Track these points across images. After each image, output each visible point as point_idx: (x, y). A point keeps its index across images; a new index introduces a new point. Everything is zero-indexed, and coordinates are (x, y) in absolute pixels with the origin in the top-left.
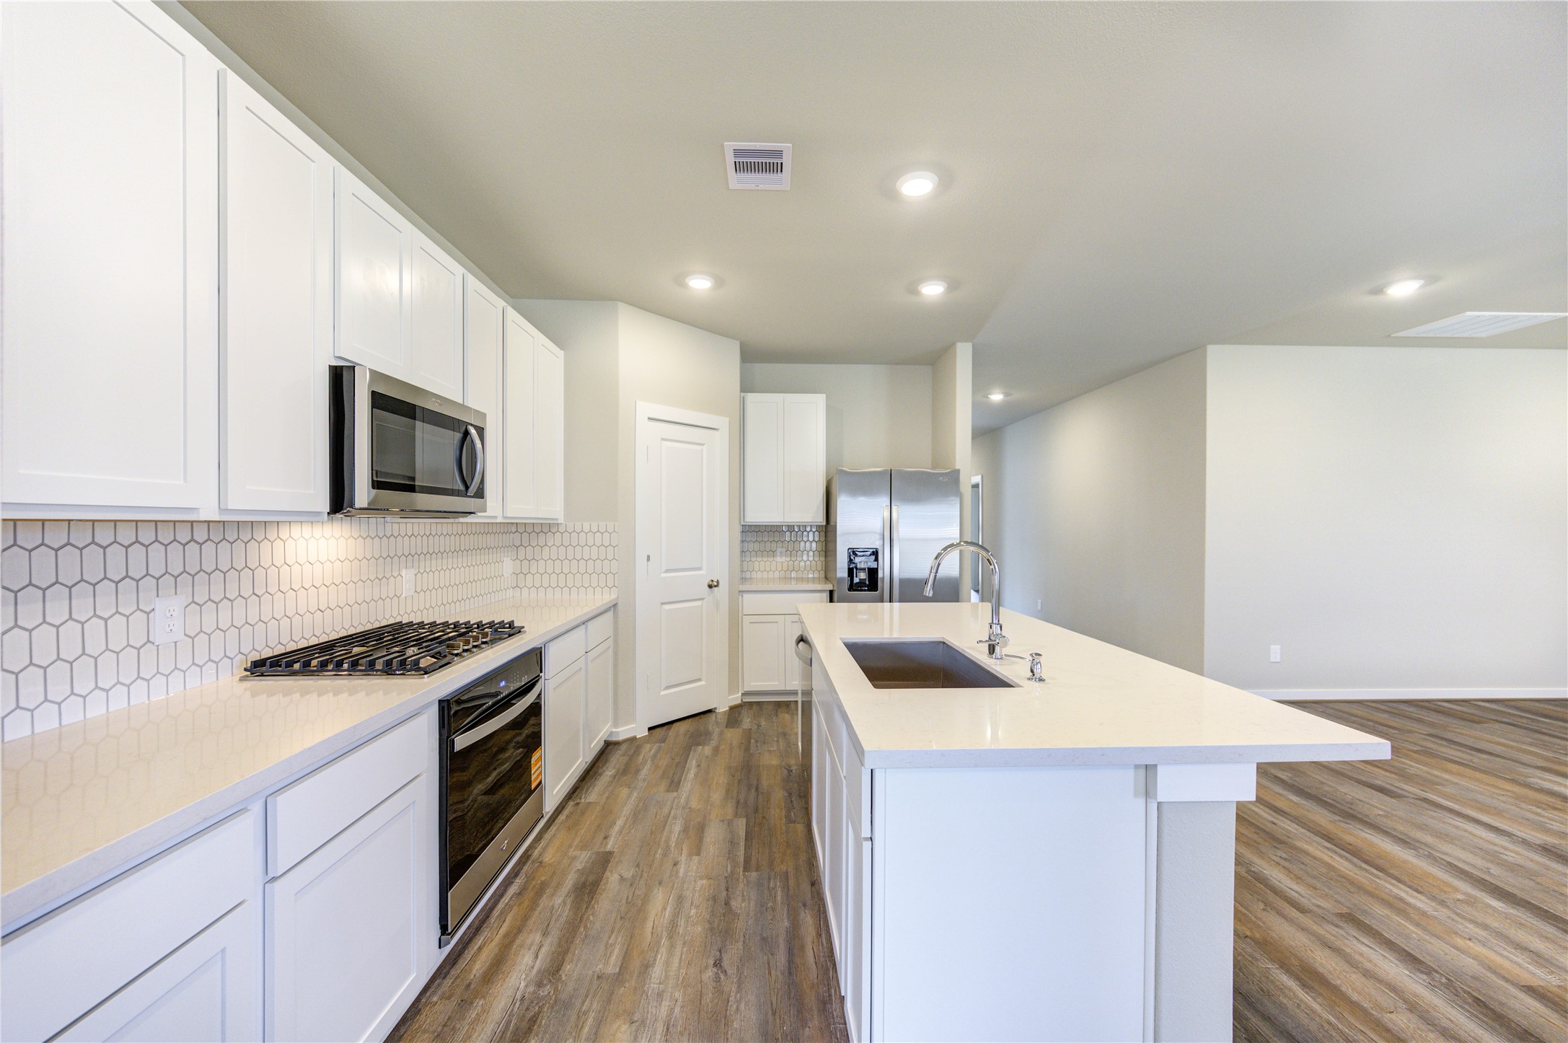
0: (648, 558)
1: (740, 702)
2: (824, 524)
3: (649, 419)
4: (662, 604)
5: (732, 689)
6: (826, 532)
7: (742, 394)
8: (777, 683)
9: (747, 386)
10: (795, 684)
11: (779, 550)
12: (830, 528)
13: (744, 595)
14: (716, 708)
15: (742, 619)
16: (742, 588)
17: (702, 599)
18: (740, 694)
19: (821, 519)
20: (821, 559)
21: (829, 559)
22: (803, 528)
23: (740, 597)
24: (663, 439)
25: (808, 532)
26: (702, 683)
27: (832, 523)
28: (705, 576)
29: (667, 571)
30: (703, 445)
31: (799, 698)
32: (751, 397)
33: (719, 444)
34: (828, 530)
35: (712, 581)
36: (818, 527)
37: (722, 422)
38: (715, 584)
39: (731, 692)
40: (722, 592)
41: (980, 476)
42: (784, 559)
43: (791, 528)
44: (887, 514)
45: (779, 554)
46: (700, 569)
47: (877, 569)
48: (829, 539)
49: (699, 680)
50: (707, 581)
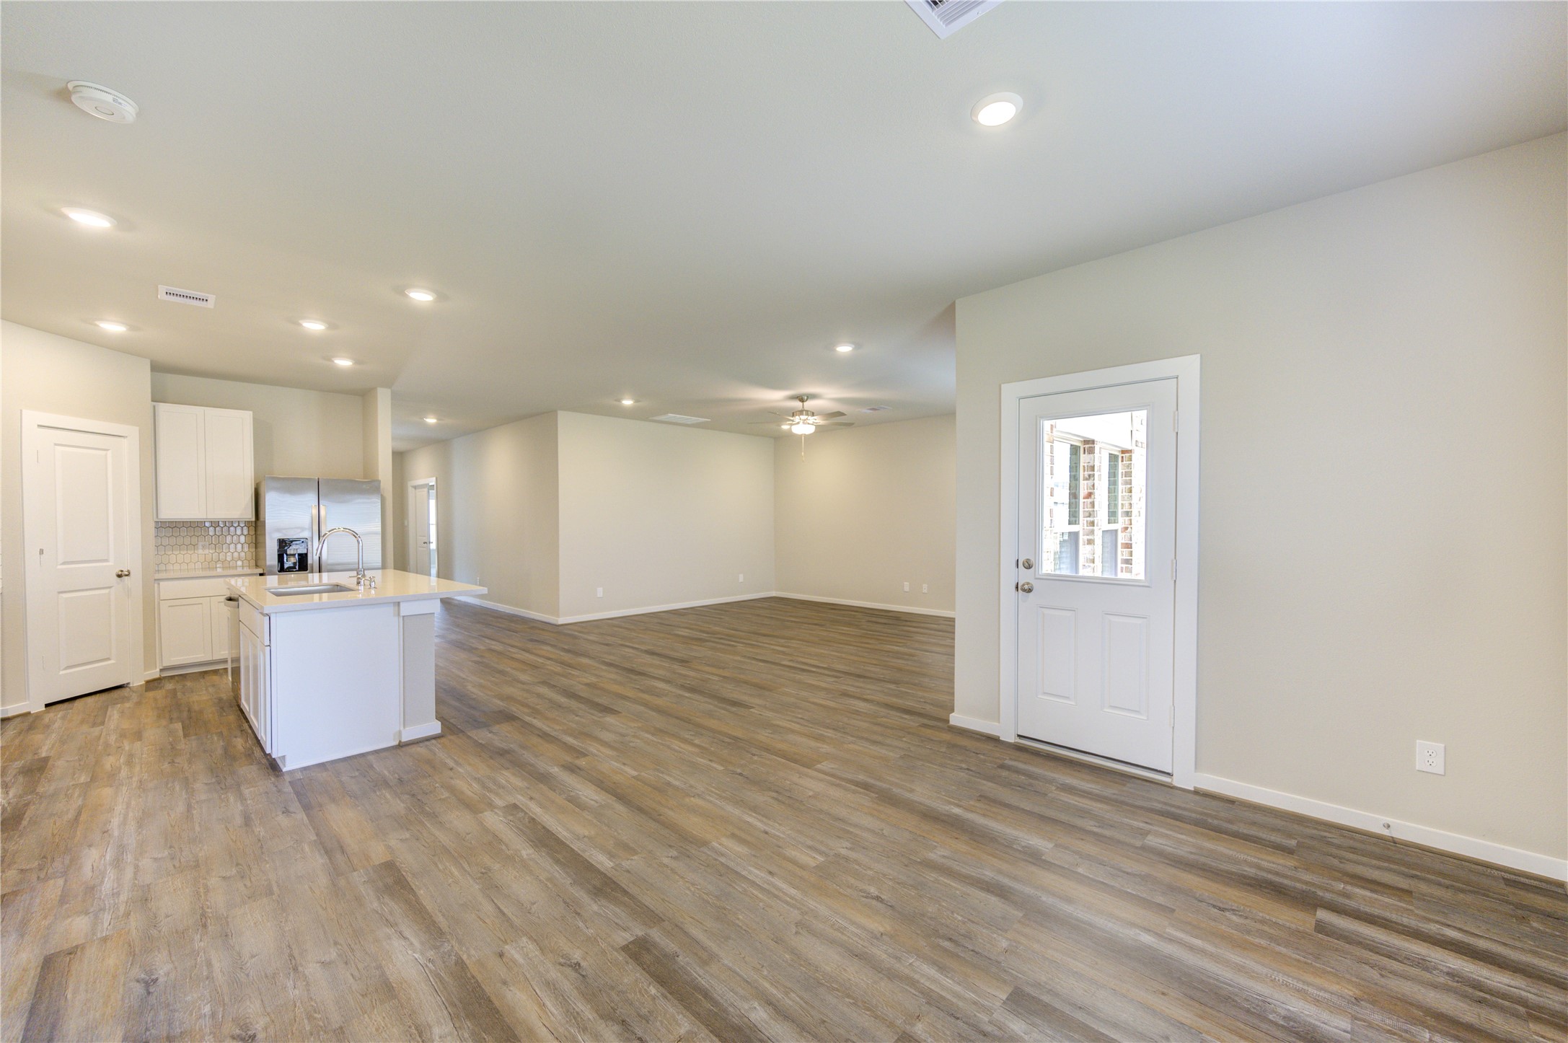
0: (41, 552)
1: (158, 676)
2: (254, 519)
3: (38, 426)
4: (60, 593)
5: (148, 665)
6: (256, 527)
7: (155, 403)
8: (203, 655)
9: (159, 396)
10: (224, 653)
11: (200, 544)
12: (259, 523)
13: (161, 583)
14: (128, 683)
15: (159, 603)
16: (157, 576)
17: (110, 587)
18: (158, 670)
19: (250, 516)
20: (251, 550)
21: (259, 549)
22: (229, 524)
23: (156, 585)
24: (56, 445)
25: (236, 527)
26: (112, 662)
27: (261, 519)
28: (113, 566)
29: (64, 563)
30: (107, 450)
31: (229, 666)
32: (162, 407)
33: (128, 450)
34: (257, 524)
35: (122, 571)
36: (248, 524)
37: (132, 432)
38: (127, 573)
39: (147, 667)
40: (135, 582)
41: (434, 478)
42: (207, 551)
43: (215, 524)
44: (315, 512)
45: (201, 547)
46: (106, 561)
47: (306, 554)
48: (258, 533)
49: (108, 659)
50: (117, 571)
